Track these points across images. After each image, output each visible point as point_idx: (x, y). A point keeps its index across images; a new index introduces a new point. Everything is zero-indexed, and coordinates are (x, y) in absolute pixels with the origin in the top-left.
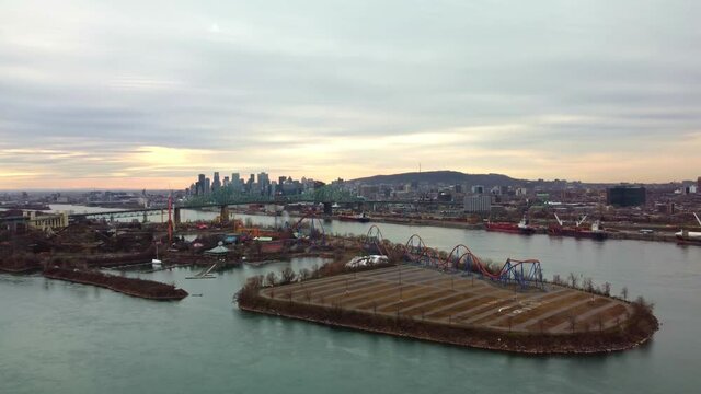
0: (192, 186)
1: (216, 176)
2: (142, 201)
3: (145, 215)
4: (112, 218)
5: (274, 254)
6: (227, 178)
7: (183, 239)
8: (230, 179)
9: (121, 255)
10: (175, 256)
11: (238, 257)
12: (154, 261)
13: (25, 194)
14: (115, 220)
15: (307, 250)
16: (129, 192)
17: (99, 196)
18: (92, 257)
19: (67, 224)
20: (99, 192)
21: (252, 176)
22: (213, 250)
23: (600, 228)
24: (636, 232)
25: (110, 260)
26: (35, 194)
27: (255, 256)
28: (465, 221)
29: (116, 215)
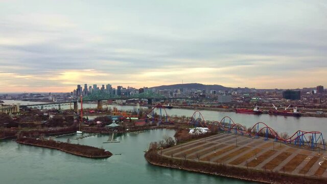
0: (75, 91)
1: (86, 86)
2: (50, 98)
3: (59, 106)
4: (42, 107)
5: (142, 127)
6: (91, 87)
7: (87, 119)
8: (92, 87)
9: (58, 128)
10: (88, 129)
11: (124, 129)
12: (78, 132)
14: (44, 108)
15: (158, 124)
16: (42, 93)
17: (27, 95)
18: (42, 130)
19: (18, 111)
20: (27, 94)
21: (103, 86)
22: (110, 125)
23: (298, 111)
24: (315, 113)
25: (53, 132)
27: (133, 128)
28: (222, 107)
29: (44, 106)
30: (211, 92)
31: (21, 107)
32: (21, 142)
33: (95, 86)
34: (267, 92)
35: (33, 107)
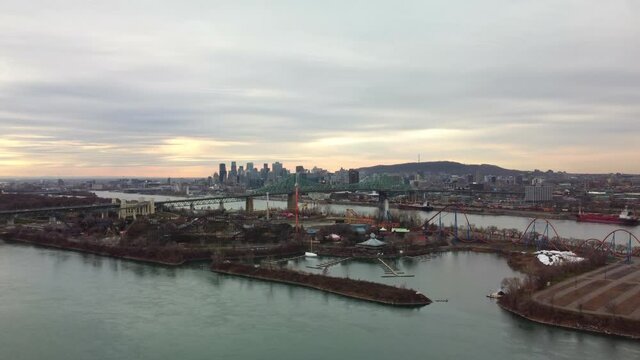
0: (216, 175)
1: (234, 165)
3: (221, 203)
4: (191, 206)
6: (241, 167)
8: (245, 168)
10: (322, 249)
11: (395, 250)
12: (307, 254)
13: (61, 182)
19: (153, 212)
20: (128, 180)
21: (266, 165)
22: (366, 243)
25: (262, 254)
26: (69, 181)
28: (542, 211)
29: (195, 203)
30: (486, 179)
31: (156, 204)
32: (222, 271)
33: (250, 165)
34: (609, 180)
35: (175, 204)
